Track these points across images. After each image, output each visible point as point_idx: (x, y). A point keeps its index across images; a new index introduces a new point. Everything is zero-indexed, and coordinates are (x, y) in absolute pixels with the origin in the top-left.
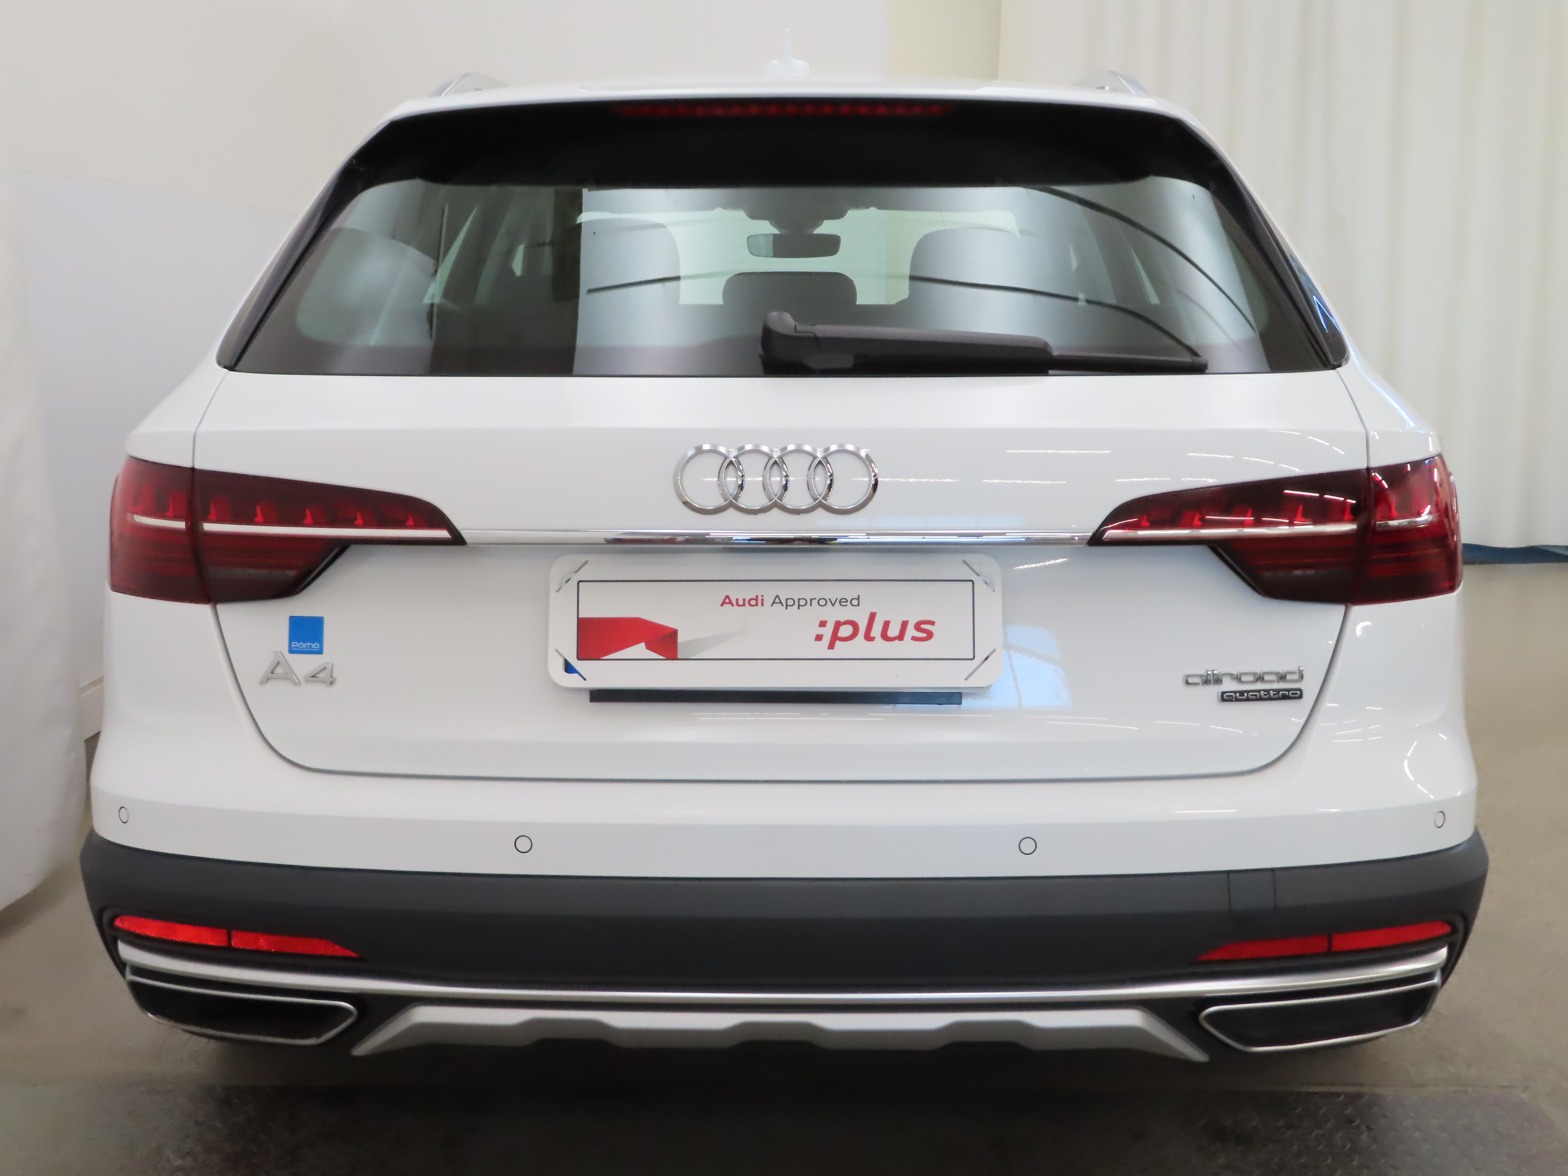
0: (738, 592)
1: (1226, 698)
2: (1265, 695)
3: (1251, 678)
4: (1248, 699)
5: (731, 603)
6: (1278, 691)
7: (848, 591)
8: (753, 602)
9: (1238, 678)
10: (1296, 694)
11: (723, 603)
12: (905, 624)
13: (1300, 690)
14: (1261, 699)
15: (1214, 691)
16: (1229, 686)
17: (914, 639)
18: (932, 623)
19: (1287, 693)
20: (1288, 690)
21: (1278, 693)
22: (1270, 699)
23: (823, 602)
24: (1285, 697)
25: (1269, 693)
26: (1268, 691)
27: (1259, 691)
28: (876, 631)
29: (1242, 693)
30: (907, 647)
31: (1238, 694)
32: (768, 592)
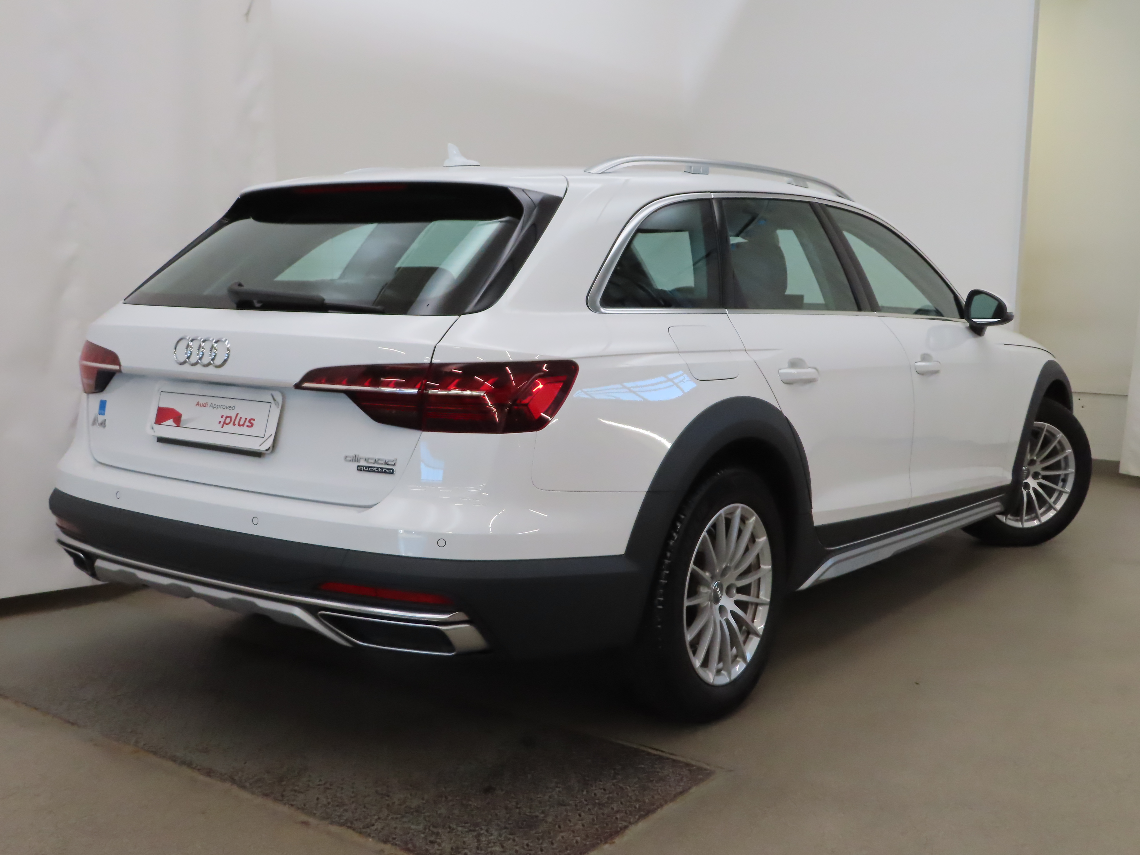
0: (202, 400)
1: (360, 469)
2: (376, 470)
3: (373, 461)
4: (368, 471)
5: (198, 405)
6: (382, 469)
7: (231, 403)
8: (205, 405)
9: (367, 460)
10: (391, 471)
11: (197, 405)
12: (246, 419)
13: (393, 470)
14: (374, 471)
15: (356, 465)
16: (363, 463)
17: (248, 426)
18: (254, 420)
19: (386, 470)
20: (387, 469)
21: (382, 470)
22: (378, 472)
23: (224, 407)
24: (385, 472)
25: (378, 469)
26: (378, 468)
27: (374, 467)
28: (236, 423)
29: (366, 467)
30: (245, 430)
31: (364, 468)
32: (210, 401)
